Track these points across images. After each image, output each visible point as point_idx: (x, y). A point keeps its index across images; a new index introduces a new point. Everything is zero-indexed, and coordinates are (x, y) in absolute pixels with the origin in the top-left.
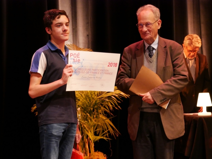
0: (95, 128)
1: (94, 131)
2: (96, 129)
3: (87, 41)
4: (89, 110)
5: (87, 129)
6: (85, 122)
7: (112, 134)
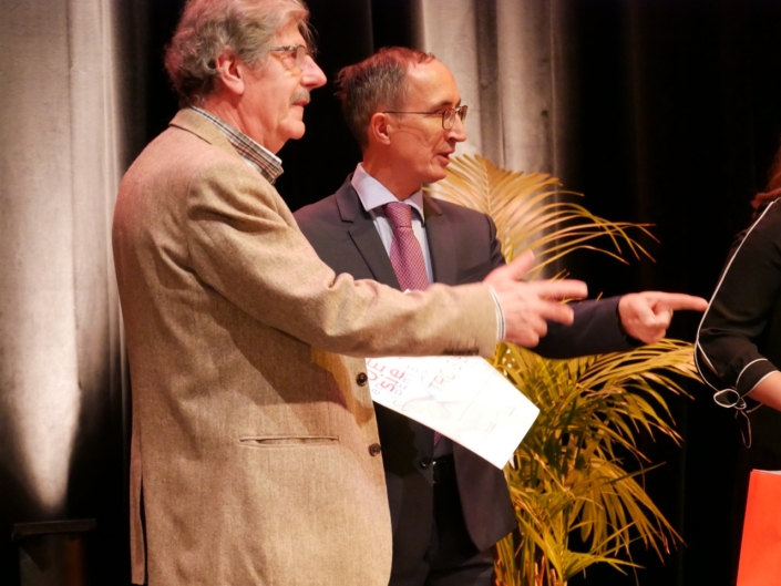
0: (572, 517)
1: (569, 530)
2: (577, 521)
3: (542, 136)
4: (544, 439)
5: (537, 522)
6: (529, 494)
7: (646, 542)
